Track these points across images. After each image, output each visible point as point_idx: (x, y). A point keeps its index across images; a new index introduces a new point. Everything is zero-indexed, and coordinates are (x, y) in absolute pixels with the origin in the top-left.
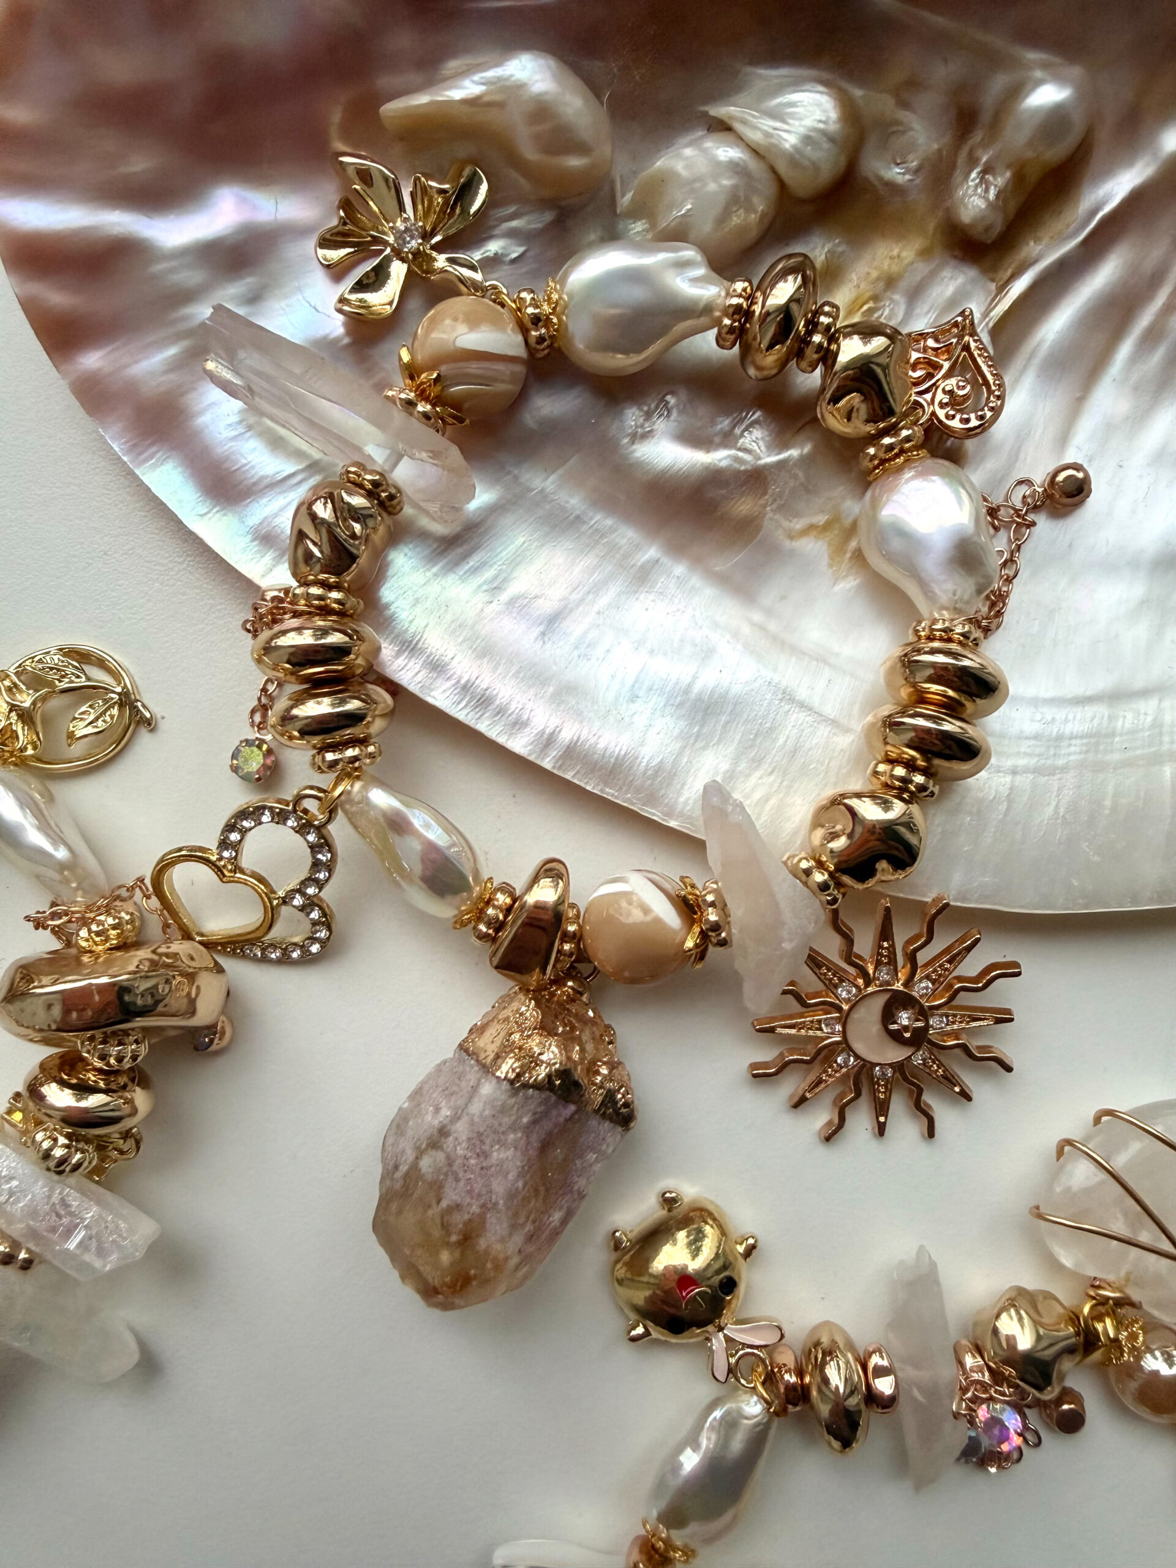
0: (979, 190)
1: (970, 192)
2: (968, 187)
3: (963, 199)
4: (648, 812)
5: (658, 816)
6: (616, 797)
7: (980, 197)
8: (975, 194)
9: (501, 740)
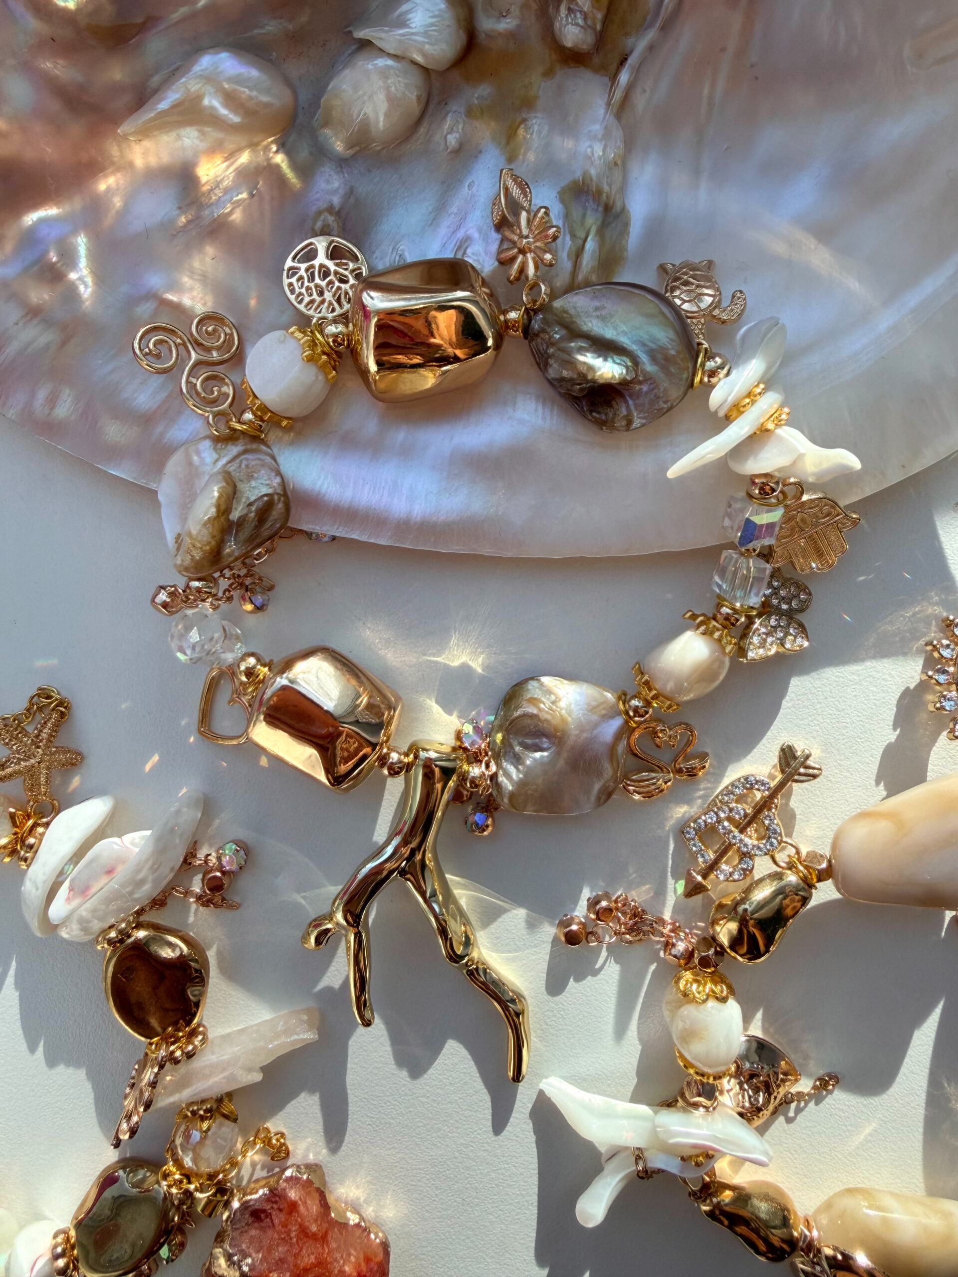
0: (570, 20)
1: (564, 22)
2: (562, 18)
3: (560, 29)
4: (489, 552)
5: (496, 553)
6: (463, 550)
7: (572, 25)
8: (568, 24)
9: (372, 541)
